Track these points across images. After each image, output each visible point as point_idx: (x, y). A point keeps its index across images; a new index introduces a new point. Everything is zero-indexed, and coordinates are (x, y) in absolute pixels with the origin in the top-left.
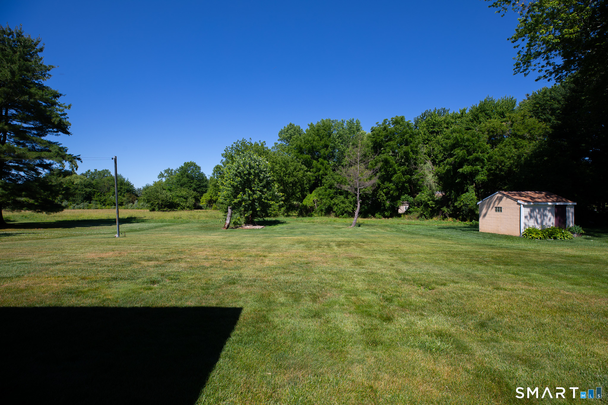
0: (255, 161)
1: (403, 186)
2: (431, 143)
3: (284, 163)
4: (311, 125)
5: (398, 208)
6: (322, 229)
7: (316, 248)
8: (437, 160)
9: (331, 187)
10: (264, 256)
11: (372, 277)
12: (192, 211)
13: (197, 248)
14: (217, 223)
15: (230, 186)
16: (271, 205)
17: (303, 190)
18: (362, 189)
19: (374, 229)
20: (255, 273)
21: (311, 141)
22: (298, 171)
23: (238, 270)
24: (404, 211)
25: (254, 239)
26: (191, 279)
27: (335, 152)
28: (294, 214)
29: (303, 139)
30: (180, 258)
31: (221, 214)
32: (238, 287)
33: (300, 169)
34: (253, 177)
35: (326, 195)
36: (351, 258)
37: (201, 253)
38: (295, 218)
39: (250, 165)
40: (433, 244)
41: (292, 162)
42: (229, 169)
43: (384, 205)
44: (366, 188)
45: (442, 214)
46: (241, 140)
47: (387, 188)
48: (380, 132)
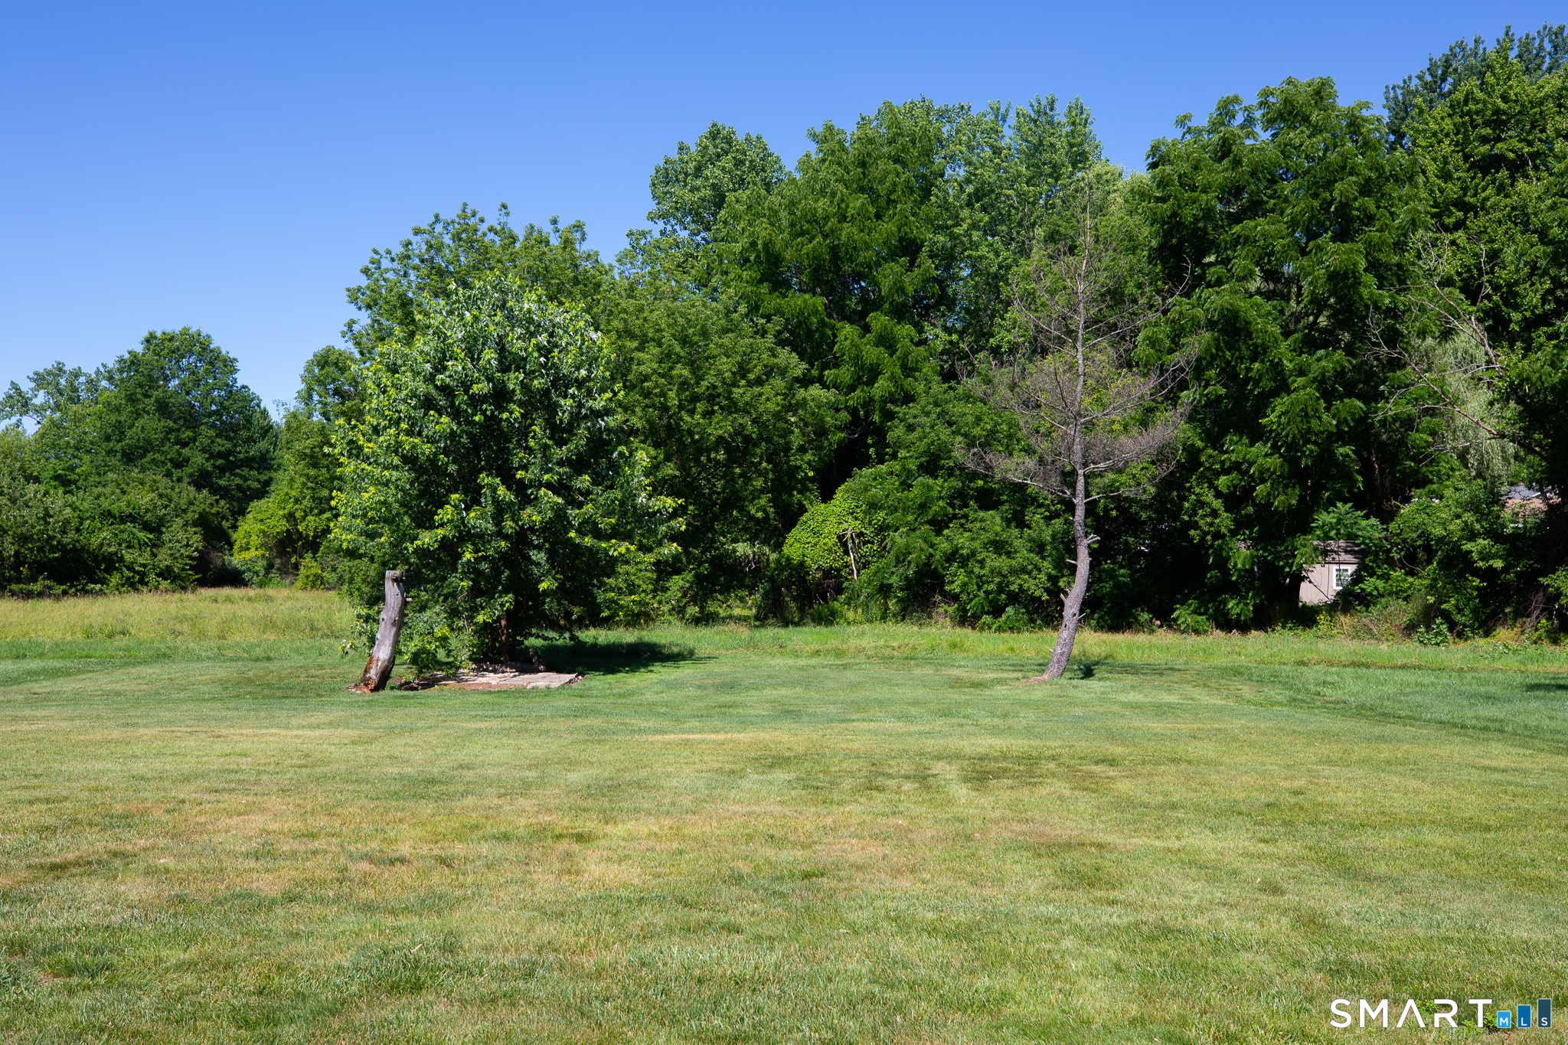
0: (531, 327)
1: (1325, 456)
2: (1482, 220)
3: (684, 341)
4: (827, 137)
5: (1298, 578)
6: (884, 692)
7: (855, 791)
8: (1516, 316)
9: (932, 465)
10: (580, 838)
11: (1165, 954)
12: (189, 596)
13: (212, 797)
14: (321, 660)
15: (396, 461)
16: (614, 561)
17: (784, 483)
18: (1101, 475)
19: (1169, 690)
20: (530, 929)
21: (826, 218)
22: (759, 382)
23: (439, 914)
24: (1331, 596)
25: (524, 743)
26: (180, 967)
27: (954, 278)
28: (737, 612)
29: (783, 214)
30: (115, 855)
31: (345, 611)
32: (440, 1009)
33: (769, 371)
34: (518, 412)
35: (906, 510)
36: (1047, 848)
37: (235, 821)
38: (744, 632)
39: (502, 349)
40: (1496, 776)
41: (725, 331)
42: (393, 369)
43: (1222, 563)
44: (1120, 471)
45: (1547, 611)
46: (450, 213)
47: (1236, 466)
48: (1196, 168)
